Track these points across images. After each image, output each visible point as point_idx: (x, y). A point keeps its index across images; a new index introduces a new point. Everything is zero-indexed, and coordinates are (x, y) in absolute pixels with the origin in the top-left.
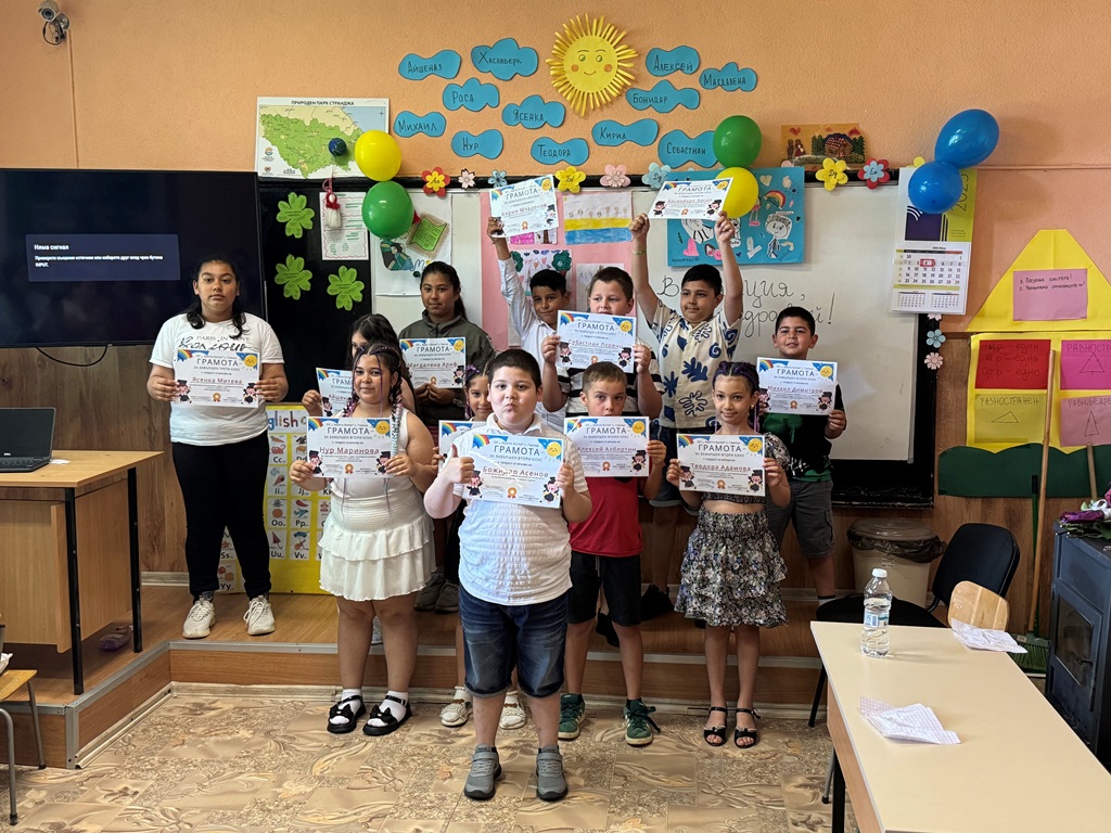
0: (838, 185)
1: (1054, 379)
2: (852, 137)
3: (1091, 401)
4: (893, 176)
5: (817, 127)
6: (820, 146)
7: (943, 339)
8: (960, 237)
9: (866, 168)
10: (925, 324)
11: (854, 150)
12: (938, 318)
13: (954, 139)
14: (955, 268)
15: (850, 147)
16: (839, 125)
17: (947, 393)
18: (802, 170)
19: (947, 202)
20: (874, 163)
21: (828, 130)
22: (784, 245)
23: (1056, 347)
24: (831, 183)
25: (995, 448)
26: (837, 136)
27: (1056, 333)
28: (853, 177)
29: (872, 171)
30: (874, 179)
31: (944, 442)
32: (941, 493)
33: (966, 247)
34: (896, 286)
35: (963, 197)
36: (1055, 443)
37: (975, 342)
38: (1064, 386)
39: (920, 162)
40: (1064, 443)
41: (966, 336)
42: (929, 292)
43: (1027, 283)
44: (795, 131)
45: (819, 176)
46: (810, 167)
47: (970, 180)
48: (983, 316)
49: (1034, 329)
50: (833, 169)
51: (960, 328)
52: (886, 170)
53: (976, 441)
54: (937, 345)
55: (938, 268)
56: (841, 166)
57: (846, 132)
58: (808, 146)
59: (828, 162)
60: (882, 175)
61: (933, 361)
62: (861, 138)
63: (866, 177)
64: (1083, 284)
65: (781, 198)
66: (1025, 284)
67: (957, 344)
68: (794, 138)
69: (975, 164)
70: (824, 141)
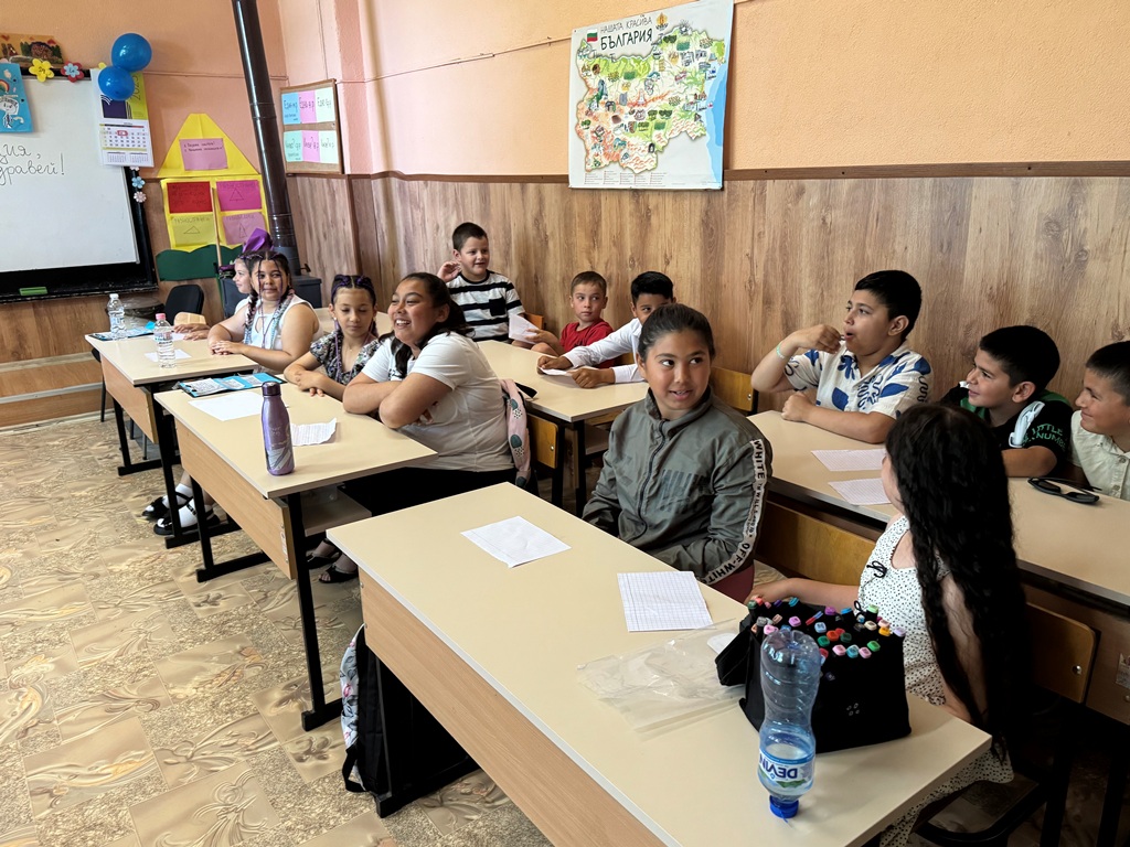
0: (47, 78)
1: (215, 204)
2: (51, 45)
3: (239, 217)
4: (86, 74)
5: (22, 36)
6: (27, 49)
7: (143, 182)
8: (140, 116)
9: (65, 67)
10: (129, 173)
11: (54, 54)
12: (137, 169)
13: (123, 52)
14: (141, 137)
15: (50, 52)
16: (38, 36)
17: (154, 218)
18: (18, 66)
19: (127, 93)
20: (70, 65)
21: (31, 38)
22: (16, 119)
23: (213, 186)
24: (42, 77)
25: (190, 249)
26: (40, 44)
27: (214, 178)
28: (58, 73)
29: (70, 69)
30: (73, 75)
31: (158, 249)
32: (162, 280)
33: (145, 123)
34: (104, 149)
35: (136, 91)
36: (224, 244)
37: (164, 183)
38: (222, 209)
39: (103, 66)
40: (229, 243)
41: (158, 181)
42: (127, 152)
43: (188, 147)
44: (6, 38)
45: (31, 70)
46: (23, 65)
47: (139, 80)
48: (166, 167)
49: (198, 175)
50: (41, 67)
51: (153, 176)
52: (80, 70)
53: (177, 246)
54: (140, 187)
55: (130, 137)
56: (47, 65)
57: (46, 42)
58: (18, 49)
59: (36, 61)
60: (78, 73)
61: (139, 197)
62: (58, 47)
63: (67, 73)
64: (222, 148)
65: (6, 86)
66: (188, 148)
67: (153, 186)
68: (6, 43)
69: (141, 69)
70: (30, 47)
